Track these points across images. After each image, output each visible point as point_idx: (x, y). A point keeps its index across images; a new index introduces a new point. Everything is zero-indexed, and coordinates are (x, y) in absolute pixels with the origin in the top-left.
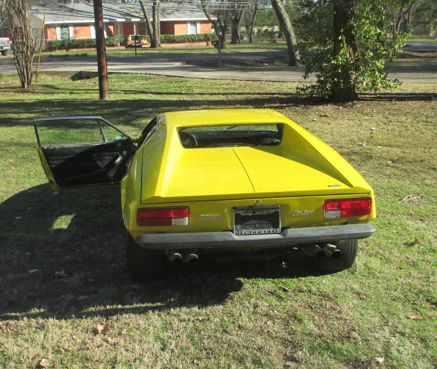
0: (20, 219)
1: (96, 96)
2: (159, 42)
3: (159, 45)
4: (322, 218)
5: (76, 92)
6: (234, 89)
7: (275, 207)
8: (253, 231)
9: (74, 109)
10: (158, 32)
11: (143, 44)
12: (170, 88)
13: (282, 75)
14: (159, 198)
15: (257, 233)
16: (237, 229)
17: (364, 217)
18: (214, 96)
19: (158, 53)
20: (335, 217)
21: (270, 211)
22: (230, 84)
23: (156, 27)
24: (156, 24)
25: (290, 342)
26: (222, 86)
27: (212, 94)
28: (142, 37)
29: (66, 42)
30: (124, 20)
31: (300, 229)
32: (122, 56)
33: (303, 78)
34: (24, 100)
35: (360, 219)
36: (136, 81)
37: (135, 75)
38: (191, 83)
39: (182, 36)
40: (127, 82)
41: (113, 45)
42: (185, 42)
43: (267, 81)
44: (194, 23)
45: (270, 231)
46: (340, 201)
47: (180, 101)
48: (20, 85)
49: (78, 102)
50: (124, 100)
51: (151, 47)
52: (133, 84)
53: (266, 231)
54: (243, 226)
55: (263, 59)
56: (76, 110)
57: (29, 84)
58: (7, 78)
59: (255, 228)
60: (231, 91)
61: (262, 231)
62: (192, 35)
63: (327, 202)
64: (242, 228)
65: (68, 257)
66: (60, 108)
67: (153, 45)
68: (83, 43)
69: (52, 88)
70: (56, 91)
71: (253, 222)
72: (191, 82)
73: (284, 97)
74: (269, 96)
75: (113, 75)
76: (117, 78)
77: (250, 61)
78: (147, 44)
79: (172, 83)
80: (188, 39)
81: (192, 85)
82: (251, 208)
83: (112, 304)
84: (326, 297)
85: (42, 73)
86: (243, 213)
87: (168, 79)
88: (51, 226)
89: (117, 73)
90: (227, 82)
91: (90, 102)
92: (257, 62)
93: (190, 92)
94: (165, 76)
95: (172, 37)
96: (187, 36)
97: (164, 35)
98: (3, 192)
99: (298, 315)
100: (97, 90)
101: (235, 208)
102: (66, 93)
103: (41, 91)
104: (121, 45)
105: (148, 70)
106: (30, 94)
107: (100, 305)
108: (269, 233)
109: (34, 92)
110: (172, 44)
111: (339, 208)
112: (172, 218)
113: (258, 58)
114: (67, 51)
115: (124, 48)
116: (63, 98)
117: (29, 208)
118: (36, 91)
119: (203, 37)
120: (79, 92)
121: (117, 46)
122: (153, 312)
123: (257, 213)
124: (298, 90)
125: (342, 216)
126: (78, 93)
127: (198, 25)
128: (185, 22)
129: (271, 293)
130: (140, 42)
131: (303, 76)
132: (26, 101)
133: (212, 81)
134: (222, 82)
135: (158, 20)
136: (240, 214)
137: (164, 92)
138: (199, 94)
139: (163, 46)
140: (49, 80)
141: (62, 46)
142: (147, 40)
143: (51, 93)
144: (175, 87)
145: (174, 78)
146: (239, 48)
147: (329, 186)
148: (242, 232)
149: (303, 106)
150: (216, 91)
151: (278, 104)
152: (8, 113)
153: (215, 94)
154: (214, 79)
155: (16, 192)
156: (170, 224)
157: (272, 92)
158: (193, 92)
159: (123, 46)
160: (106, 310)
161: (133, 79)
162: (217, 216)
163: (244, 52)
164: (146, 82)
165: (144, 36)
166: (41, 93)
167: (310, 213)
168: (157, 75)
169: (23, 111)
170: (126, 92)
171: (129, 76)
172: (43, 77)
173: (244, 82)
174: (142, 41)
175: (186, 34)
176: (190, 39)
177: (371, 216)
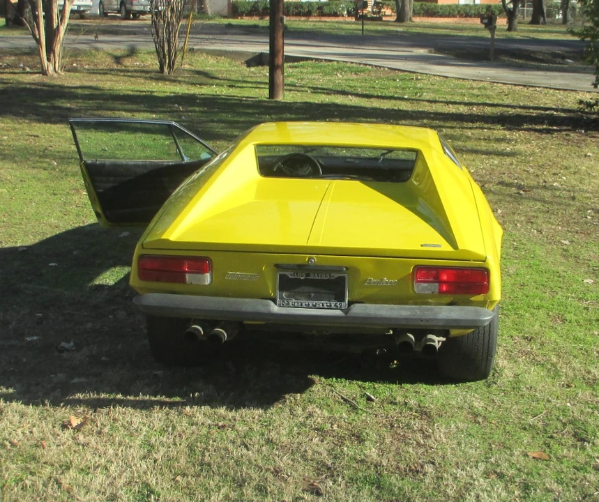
0: (55, 266)
1: (265, 93)
2: (410, 13)
3: (410, 19)
4: (411, 291)
5: (240, 85)
6: (488, 97)
7: (339, 269)
8: (305, 302)
9: (221, 112)
11: (385, 16)
12: (388, 89)
13: (577, 79)
14: (167, 241)
15: (311, 305)
16: (281, 298)
17: (480, 298)
18: (451, 106)
19: (401, 32)
20: (430, 292)
21: (332, 275)
22: (485, 88)
25: (329, 469)
26: (471, 91)
27: (448, 103)
28: (384, 4)
29: (259, 4)
31: (374, 305)
32: (343, 33)
33: (593, 86)
34: (152, 92)
35: (473, 299)
36: (341, 74)
37: (342, 65)
38: (424, 84)
39: (449, 6)
40: (326, 74)
41: (335, 15)
42: (454, 16)
43: (547, 88)
45: (331, 305)
46: (439, 270)
47: (393, 110)
48: (157, 67)
49: (233, 101)
50: (306, 103)
51: (396, 21)
52: (333, 78)
53: (325, 305)
54: (292, 294)
55: (567, 52)
56: (224, 113)
57: (170, 67)
58: (146, 56)
59: (309, 298)
60: (480, 100)
61: (320, 303)
62: (467, 5)
63: (419, 268)
64: (289, 296)
65: (89, 325)
66: (201, 109)
67: (401, 18)
68: (288, 7)
69: (205, 76)
70: (211, 81)
71: (306, 289)
72: (425, 82)
73: (563, 115)
74: (539, 111)
75: (310, 62)
76: (312, 68)
77: (545, 53)
78: (391, 16)
79: (395, 80)
80: (459, 12)
81: (425, 87)
82: (300, 267)
83: (111, 392)
84: (426, 414)
85: (202, 51)
86: (291, 275)
87: (392, 74)
88: (92, 279)
89: (317, 59)
90: (481, 84)
91: (251, 103)
92: (555, 55)
93: (417, 97)
94: (388, 68)
95: (432, 6)
96: (457, 6)
97: (420, 3)
98: (51, 226)
99: (364, 434)
100: (266, 83)
101: (277, 266)
102: (223, 86)
103: (187, 80)
104: (349, 14)
105: (366, 57)
106: (167, 83)
107: (93, 392)
108: (330, 308)
109: (174, 81)
110: (433, 19)
111: (437, 279)
112: (186, 272)
113: (558, 50)
114: (261, 19)
115: (353, 19)
116: (214, 93)
117: (75, 253)
118: (180, 79)
119: (484, 10)
120: (244, 85)
121: (343, 16)
122: (161, 408)
123: (311, 277)
124: (582, 106)
125: (441, 292)
126: (243, 87)
129: (345, 400)
130: (379, 12)
131: (593, 84)
132: (155, 94)
133: (460, 82)
134: (475, 85)
136: (288, 277)
137: (375, 94)
138: (428, 101)
139: (417, 20)
140: (209, 64)
141: (254, 11)
142: (392, 9)
143: (201, 84)
144: (397, 87)
145: (400, 74)
146: (539, 32)
147: (422, 245)
148: (289, 303)
149: (583, 131)
150: (458, 99)
151: (545, 127)
152: (119, 110)
153: (455, 103)
154: (464, 79)
155: (70, 228)
156: (183, 281)
157: (546, 106)
158: (420, 98)
159: (352, 16)
160: (99, 400)
161: (337, 70)
162: (251, 276)
163: (545, 38)
164: (355, 77)
166: (185, 82)
167: (391, 283)
168: (376, 66)
169: (142, 109)
170: (316, 90)
171: (332, 66)
172: (202, 58)
173: (510, 86)
174: (382, 10)
175: (457, 3)
176: (462, 12)
177: (490, 297)
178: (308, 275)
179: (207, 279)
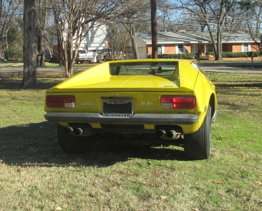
0: (42, 128)
2: (221, 57)
3: (221, 59)
4: (161, 108)
7: (127, 98)
10: (220, 50)
11: (210, 58)
14: (57, 89)
16: (105, 113)
17: (192, 110)
19: (216, 63)
20: (169, 108)
21: (126, 101)
23: (219, 47)
24: (219, 45)
28: (209, 54)
29: (159, 56)
30: (197, 42)
35: (190, 111)
39: (237, 53)
42: (240, 57)
44: (246, 44)
46: (172, 97)
51: (215, 60)
59: (117, 113)
62: (245, 52)
64: (108, 112)
67: (217, 59)
78: (213, 58)
80: (242, 55)
84: (173, 169)
86: (108, 102)
95: (230, 53)
96: (241, 53)
97: (225, 52)
101: (102, 98)
110: (231, 58)
111: (172, 101)
112: (64, 102)
123: (117, 103)
125: (174, 107)
127: (249, 46)
128: (240, 44)
129: (138, 164)
135: (221, 42)
136: (107, 103)
139: (224, 59)
142: (213, 55)
147: (164, 86)
156: (64, 107)
162: (91, 103)
165: (211, 53)
167: (151, 104)
173: (256, 75)
174: (209, 56)
175: (240, 52)
176: (243, 55)
177: (197, 110)
178: (115, 102)
179: (73, 105)
